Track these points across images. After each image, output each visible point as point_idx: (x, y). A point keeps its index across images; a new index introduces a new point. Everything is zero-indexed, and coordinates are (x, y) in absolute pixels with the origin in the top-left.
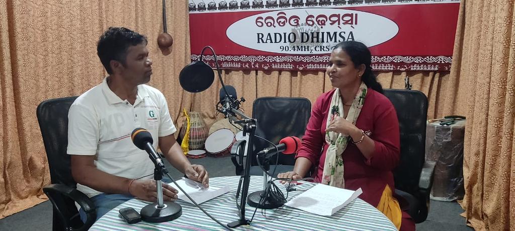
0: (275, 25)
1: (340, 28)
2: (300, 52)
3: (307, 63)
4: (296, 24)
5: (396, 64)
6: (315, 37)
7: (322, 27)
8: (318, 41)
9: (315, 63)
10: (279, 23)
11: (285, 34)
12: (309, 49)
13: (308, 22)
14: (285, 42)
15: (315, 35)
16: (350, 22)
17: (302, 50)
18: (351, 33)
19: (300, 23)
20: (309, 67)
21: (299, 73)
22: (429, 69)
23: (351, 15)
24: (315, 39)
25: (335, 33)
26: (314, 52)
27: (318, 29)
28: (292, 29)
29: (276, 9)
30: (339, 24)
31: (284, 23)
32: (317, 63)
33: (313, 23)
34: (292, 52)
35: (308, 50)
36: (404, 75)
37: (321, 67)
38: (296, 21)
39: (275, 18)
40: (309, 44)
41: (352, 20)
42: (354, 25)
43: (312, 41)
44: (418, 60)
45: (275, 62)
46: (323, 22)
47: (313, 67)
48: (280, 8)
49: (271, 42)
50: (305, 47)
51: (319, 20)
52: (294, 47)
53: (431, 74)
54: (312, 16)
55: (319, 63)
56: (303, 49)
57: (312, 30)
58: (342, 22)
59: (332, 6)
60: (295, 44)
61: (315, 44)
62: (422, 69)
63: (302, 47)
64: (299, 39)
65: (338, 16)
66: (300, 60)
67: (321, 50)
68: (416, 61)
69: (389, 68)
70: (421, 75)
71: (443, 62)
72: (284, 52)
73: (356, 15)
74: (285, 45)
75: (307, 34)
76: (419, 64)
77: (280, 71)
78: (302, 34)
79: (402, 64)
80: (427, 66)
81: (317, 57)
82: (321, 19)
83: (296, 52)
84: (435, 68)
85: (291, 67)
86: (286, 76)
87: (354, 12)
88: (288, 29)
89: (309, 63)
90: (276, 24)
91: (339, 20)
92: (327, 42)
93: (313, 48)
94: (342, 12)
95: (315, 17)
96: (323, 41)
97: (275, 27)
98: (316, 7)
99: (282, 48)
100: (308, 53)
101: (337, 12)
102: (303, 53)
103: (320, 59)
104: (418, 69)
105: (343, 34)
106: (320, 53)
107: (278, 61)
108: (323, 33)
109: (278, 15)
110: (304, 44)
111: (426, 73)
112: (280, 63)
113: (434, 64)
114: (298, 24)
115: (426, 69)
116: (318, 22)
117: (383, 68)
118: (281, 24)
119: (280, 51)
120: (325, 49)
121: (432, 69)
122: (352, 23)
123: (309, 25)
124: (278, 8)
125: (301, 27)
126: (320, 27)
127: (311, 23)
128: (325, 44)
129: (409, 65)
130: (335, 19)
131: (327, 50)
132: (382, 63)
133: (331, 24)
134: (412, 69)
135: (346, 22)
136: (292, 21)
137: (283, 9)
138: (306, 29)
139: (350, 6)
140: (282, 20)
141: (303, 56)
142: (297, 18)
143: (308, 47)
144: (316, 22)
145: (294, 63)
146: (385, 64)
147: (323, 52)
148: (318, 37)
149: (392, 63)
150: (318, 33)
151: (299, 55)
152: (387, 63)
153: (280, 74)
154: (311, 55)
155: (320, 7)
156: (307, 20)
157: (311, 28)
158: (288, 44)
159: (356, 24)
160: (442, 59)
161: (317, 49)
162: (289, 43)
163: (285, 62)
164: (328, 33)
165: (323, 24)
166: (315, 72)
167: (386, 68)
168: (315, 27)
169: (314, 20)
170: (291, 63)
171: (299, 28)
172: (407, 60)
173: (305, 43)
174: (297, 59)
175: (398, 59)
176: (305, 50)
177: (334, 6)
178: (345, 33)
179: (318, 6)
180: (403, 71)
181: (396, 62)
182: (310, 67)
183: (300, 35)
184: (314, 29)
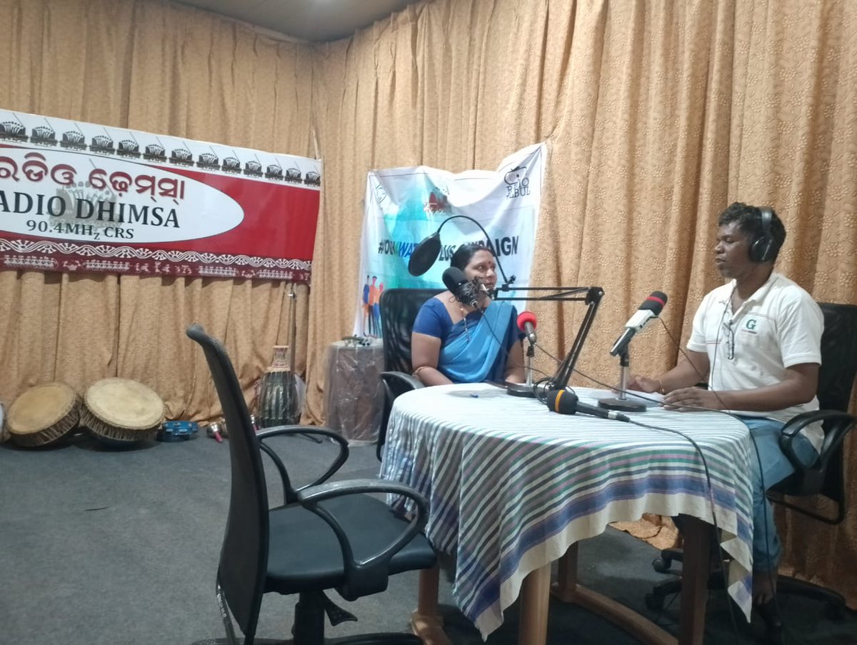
0: (17, 176)
1: (155, 201)
2: (72, 236)
3: (85, 258)
4: (67, 181)
5: (240, 268)
6: (107, 212)
7: (120, 195)
8: (111, 219)
9: (104, 259)
10: (28, 174)
11: (41, 197)
12: (93, 231)
13: (94, 182)
14: (40, 212)
15: (106, 207)
16: (172, 193)
17: (77, 233)
18: (173, 211)
19: (76, 179)
20: (91, 265)
21: (65, 276)
22: (281, 277)
23: (175, 182)
24: (106, 215)
25: (145, 209)
26: (103, 238)
27: (114, 197)
28: (58, 191)
29: (23, 144)
30: (153, 193)
31: (40, 176)
32: (108, 259)
33: (104, 185)
34: (55, 235)
35: (90, 234)
36: (249, 284)
37: (115, 267)
38: (67, 176)
39: (20, 161)
40: (92, 222)
41: (175, 190)
42: (178, 199)
43: (100, 218)
44: (269, 263)
45: (12, 253)
46: (123, 186)
47: (98, 267)
48: (33, 145)
49: (6, 209)
50: (83, 226)
51: (116, 182)
52: (60, 225)
53: (283, 284)
54: (102, 172)
55: (112, 259)
56: (80, 230)
57: (100, 198)
58: (157, 190)
59: (142, 160)
60: (63, 220)
61: (106, 224)
62: (273, 276)
63: (77, 226)
64: (71, 211)
65: (152, 179)
66: (71, 251)
67: (117, 236)
68: (265, 265)
69: (230, 274)
70: (268, 285)
71: (298, 268)
72: (36, 233)
73: (183, 183)
74: (38, 219)
75: (90, 203)
76: (271, 269)
77: (21, 271)
78: (80, 201)
79: (248, 268)
80: (279, 272)
81: (108, 247)
82: (120, 179)
83: (63, 236)
84: (288, 275)
85: (50, 264)
86: (34, 281)
87: (180, 178)
88: (48, 188)
89: (91, 258)
90: (21, 174)
91: (153, 187)
92: (130, 222)
93: (101, 231)
94: (159, 175)
95: (109, 174)
96: (121, 220)
97: (17, 180)
98: (111, 156)
99: (31, 224)
100: (91, 238)
101: (150, 172)
102: (80, 237)
103: (115, 252)
104: (269, 276)
105: (158, 212)
106: (114, 240)
107: (20, 250)
108: (122, 206)
109: (26, 157)
110: (81, 222)
111: (276, 283)
112: (25, 255)
113: (288, 270)
114: (71, 182)
115: (277, 277)
116: (114, 184)
117: (220, 272)
118: (33, 177)
119: (25, 230)
120: (125, 234)
121: (286, 277)
122: (175, 196)
123: (95, 186)
124: (28, 144)
125: (79, 188)
126: (117, 193)
127: (100, 184)
128: (125, 226)
129: (257, 269)
130: (147, 183)
131: (129, 236)
132: (220, 264)
133: (139, 191)
134: (261, 276)
135: (165, 193)
136: (59, 175)
137: (40, 148)
138: (89, 192)
139: (172, 166)
140: (37, 169)
141: (79, 243)
142: (69, 171)
143: (91, 227)
144: (109, 184)
145: (58, 256)
146: (224, 266)
147: (119, 240)
148: (111, 211)
149: (234, 265)
150: (112, 205)
151: (70, 242)
152: (228, 266)
153: (19, 277)
154: (95, 244)
155: (119, 157)
156: (91, 177)
157: (99, 193)
158: (46, 217)
159: (182, 197)
160: (297, 264)
161: (109, 233)
162: (49, 216)
163: (38, 254)
164: (133, 207)
165: (122, 189)
166: (100, 276)
167: (226, 274)
168: (107, 193)
169: (107, 179)
170: (50, 256)
171: (73, 189)
172: (254, 261)
173: (84, 220)
174: (65, 249)
175: (243, 260)
176: (83, 233)
177: (146, 161)
178: (162, 209)
179: (115, 155)
180: (249, 279)
181: (240, 264)
182: (93, 266)
183: (73, 203)
184: (104, 195)
